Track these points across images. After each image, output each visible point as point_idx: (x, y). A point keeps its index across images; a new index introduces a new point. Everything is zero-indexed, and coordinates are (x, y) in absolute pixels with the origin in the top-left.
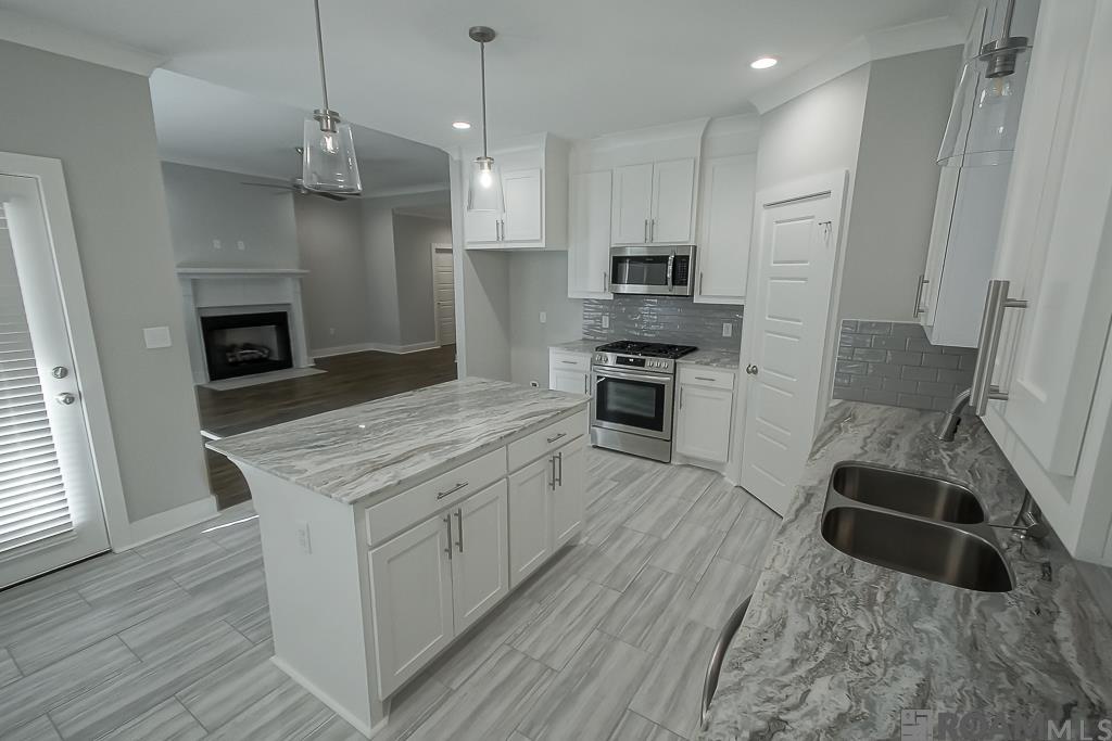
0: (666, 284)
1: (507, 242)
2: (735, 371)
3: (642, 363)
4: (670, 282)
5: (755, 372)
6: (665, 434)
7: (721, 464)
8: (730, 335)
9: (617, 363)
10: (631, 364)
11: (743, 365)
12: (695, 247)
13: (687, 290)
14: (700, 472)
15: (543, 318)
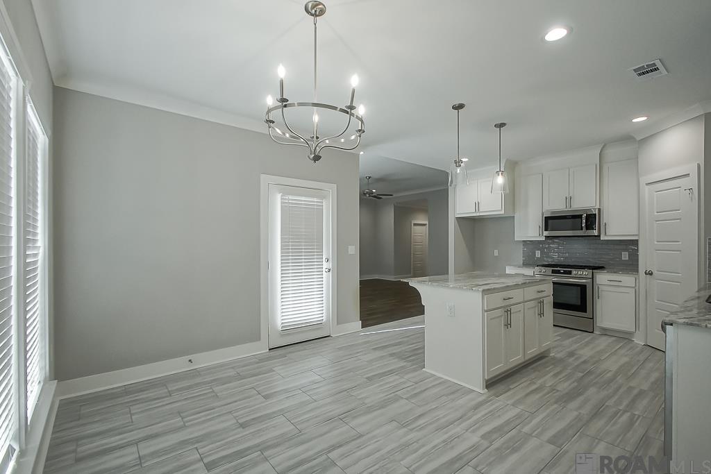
0: (582, 229)
1: (482, 212)
2: (636, 276)
3: (570, 273)
4: (584, 229)
5: (651, 274)
6: (589, 314)
7: (631, 334)
8: (627, 259)
9: (552, 273)
10: (562, 273)
11: (642, 269)
12: (599, 210)
13: (596, 233)
14: (614, 338)
15: (496, 253)
